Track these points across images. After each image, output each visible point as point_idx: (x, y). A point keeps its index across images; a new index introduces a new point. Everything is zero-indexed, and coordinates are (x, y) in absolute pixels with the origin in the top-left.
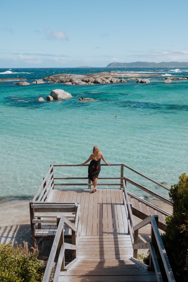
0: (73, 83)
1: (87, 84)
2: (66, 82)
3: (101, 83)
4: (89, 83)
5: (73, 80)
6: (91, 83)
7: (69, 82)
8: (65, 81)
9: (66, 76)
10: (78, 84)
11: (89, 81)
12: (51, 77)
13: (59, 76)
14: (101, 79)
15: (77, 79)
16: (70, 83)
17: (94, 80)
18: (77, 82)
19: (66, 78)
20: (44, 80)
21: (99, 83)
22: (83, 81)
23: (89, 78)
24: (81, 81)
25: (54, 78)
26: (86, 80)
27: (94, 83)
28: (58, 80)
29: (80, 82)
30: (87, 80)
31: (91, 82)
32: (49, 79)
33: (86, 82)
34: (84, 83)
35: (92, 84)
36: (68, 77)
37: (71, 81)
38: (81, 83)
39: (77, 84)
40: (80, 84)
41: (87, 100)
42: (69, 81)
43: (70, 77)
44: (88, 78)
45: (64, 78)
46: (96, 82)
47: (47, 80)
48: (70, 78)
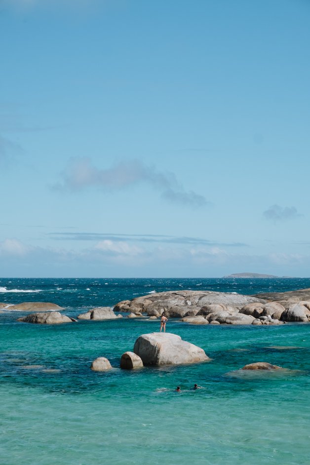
0: (210, 320)
1: (259, 322)
2: (187, 315)
3: (306, 319)
4: (263, 319)
5: (213, 309)
6: (272, 320)
7: (198, 314)
8: (184, 313)
9: (188, 298)
10: (228, 321)
11: (264, 313)
12: (140, 300)
13: (166, 297)
14: (306, 306)
15: (226, 306)
16: (201, 319)
17: (281, 310)
18: (224, 315)
19: (189, 303)
20: (117, 310)
21: (301, 320)
22: (245, 312)
23: (264, 303)
24: (236, 313)
25: (148, 302)
26: (255, 311)
27: (281, 319)
28: (162, 311)
29: (234, 314)
30: (260, 311)
31: (272, 317)
32: (134, 308)
33: (255, 314)
34: (248, 319)
35: (277, 321)
36: (197, 301)
37: (204, 312)
38: (237, 319)
39: (225, 322)
40: (234, 322)
41: (260, 368)
42: (197, 311)
43: (201, 301)
44: (262, 305)
45: (182, 303)
46: (287, 317)
47: (127, 310)
48: (201, 304)
